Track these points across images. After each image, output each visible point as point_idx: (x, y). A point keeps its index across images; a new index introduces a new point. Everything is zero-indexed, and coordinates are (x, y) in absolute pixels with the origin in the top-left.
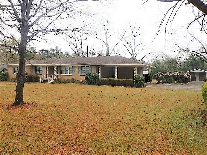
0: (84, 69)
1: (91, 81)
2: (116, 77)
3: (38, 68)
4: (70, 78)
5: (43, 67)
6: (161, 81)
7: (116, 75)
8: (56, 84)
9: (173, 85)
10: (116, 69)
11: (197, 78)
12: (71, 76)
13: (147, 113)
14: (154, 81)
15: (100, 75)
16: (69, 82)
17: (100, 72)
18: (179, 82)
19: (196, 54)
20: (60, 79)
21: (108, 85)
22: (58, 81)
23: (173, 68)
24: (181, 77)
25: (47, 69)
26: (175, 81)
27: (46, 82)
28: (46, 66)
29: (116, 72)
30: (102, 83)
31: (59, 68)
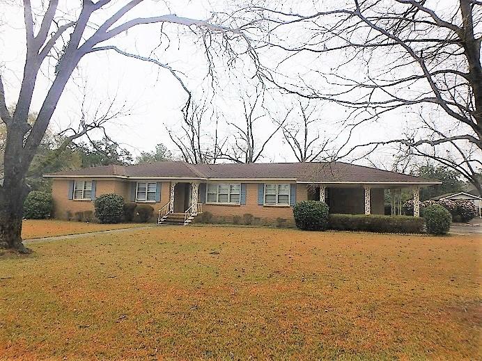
2: (368, 212)
3: (141, 186)
5: (160, 183)
7: (367, 206)
10: (367, 193)
12: (238, 208)
17: (322, 198)
22: (204, 219)
25: (173, 189)
28: (170, 182)
29: (367, 199)
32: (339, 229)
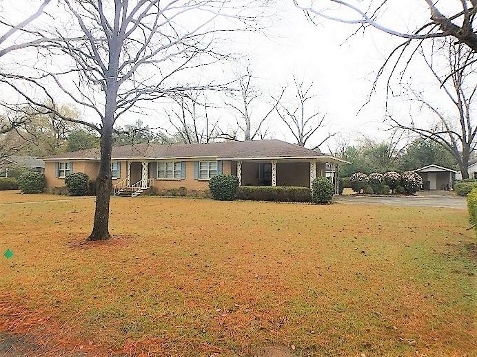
0: (206, 167)
1: (221, 192)
2: (274, 184)
4: (177, 186)
5: (120, 163)
6: (362, 191)
7: (274, 179)
8: (149, 198)
9: (387, 198)
10: (274, 167)
11: (433, 185)
12: (179, 182)
13: (363, 252)
14: (348, 191)
15: (240, 179)
16: (173, 194)
17: (239, 172)
18: (399, 192)
19: (429, 135)
20: (156, 189)
21: (258, 199)
22: (152, 192)
23: (383, 164)
24: (403, 182)
25: (129, 167)
26: (391, 191)
27: (127, 194)
28: (127, 162)
29: (274, 173)
30: (245, 196)
31: (153, 165)
32: (244, 199)
